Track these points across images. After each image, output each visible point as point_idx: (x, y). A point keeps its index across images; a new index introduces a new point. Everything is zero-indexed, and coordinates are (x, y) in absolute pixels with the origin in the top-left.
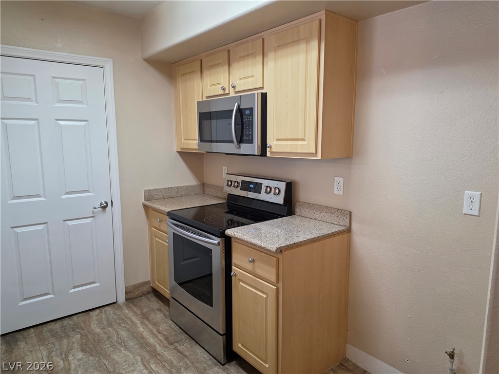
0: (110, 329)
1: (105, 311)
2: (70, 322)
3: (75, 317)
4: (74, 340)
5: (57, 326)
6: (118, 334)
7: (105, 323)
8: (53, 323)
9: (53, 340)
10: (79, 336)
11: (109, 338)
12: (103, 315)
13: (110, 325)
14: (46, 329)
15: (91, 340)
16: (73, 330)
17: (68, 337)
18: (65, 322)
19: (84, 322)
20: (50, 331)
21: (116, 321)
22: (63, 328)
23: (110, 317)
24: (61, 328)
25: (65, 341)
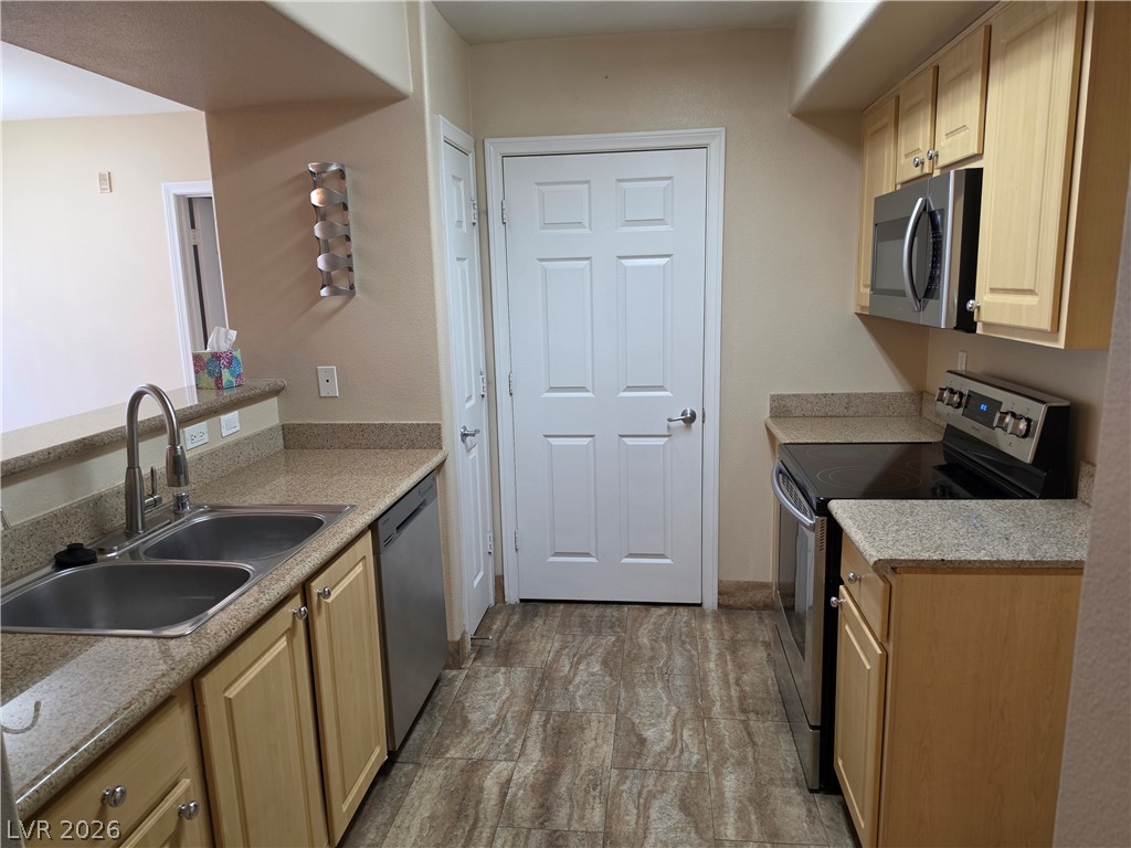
0: (664, 645)
1: (676, 614)
2: (616, 614)
3: (626, 608)
4: (604, 642)
5: (594, 612)
6: (669, 658)
7: (663, 633)
8: (592, 606)
9: (577, 631)
10: (613, 639)
11: (652, 658)
12: (669, 619)
13: (668, 639)
14: (579, 611)
15: (626, 652)
16: (612, 628)
17: (599, 633)
18: (609, 611)
19: (635, 620)
20: (583, 616)
21: (681, 636)
22: (601, 617)
23: (677, 626)
24: (598, 617)
25: (591, 639)
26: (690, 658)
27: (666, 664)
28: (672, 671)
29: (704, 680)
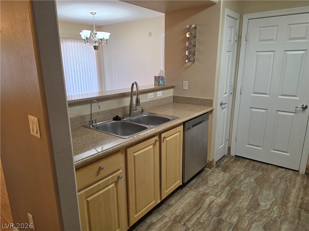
0: (279, 180)
1: (288, 172)
2: (266, 167)
3: (270, 166)
4: (258, 174)
5: (258, 164)
6: (279, 184)
7: (280, 176)
8: (258, 163)
9: (250, 168)
10: (262, 173)
11: (273, 183)
12: (284, 173)
13: (281, 179)
14: (253, 163)
15: (264, 178)
16: (262, 170)
17: (257, 171)
18: (263, 165)
19: (272, 170)
20: (254, 165)
21: (286, 179)
22: (260, 167)
23: (286, 176)
24: (259, 166)
25: (254, 172)
26: (287, 186)
27: (277, 186)
28: (278, 188)
29: (289, 194)
